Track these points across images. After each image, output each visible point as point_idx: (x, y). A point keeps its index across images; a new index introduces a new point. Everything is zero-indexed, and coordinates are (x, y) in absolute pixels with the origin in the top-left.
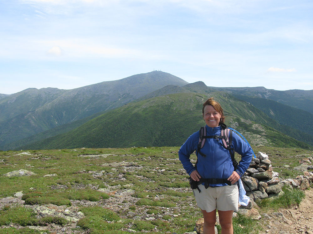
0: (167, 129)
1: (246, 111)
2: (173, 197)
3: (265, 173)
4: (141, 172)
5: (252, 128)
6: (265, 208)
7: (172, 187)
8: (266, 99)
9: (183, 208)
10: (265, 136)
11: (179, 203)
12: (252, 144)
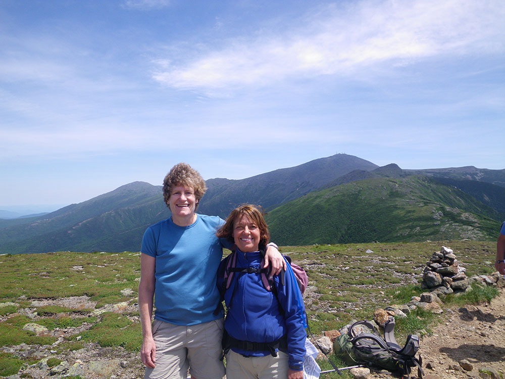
0: (355, 223)
1: (452, 197)
2: (355, 293)
3: (450, 268)
4: (324, 270)
5: (461, 218)
6: (449, 304)
7: (356, 284)
8: (478, 181)
9: (365, 303)
10: (478, 227)
11: (361, 299)
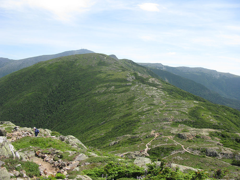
5: (149, 81)
10: (161, 88)
12: (147, 95)
